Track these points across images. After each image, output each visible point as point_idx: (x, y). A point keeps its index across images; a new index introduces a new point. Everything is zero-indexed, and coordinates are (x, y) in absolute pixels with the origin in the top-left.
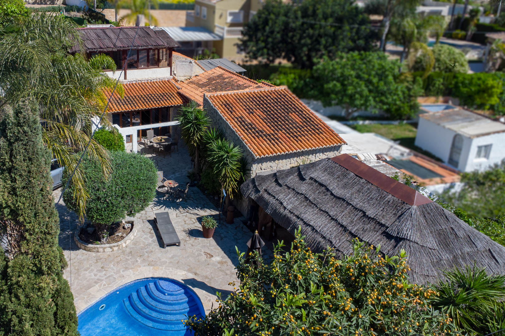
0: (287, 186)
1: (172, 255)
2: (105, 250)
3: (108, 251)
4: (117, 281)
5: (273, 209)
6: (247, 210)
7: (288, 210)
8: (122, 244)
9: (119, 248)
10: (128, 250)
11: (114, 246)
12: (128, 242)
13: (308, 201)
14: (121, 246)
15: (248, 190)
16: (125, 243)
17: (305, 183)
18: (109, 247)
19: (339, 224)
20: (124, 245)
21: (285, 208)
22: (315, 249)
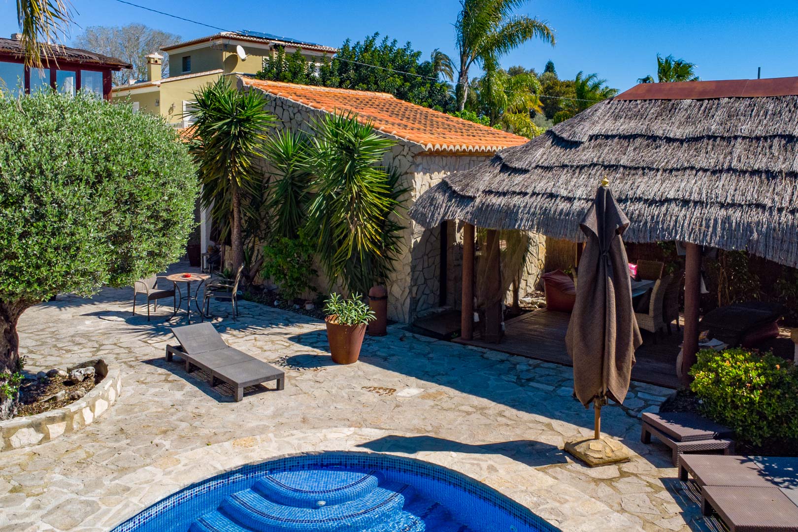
0: (542, 167)
1: (272, 409)
2: (15, 440)
3: (25, 441)
4: (104, 507)
5: (534, 214)
6: (408, 301)
7: (580, 199)
8: (80, 411)
9: (69, 430)
10: (107, 429)
11: (52, 420)
12: (101, 406)
13: (621, 169)
14: (76, 417)
15: (436, 208)
16: (92, 408)
17: (583, 150)
18: (29, 426)
19: (744, 172)
20: (88, 416)
21: (570, 200)
22: (722, 237)
